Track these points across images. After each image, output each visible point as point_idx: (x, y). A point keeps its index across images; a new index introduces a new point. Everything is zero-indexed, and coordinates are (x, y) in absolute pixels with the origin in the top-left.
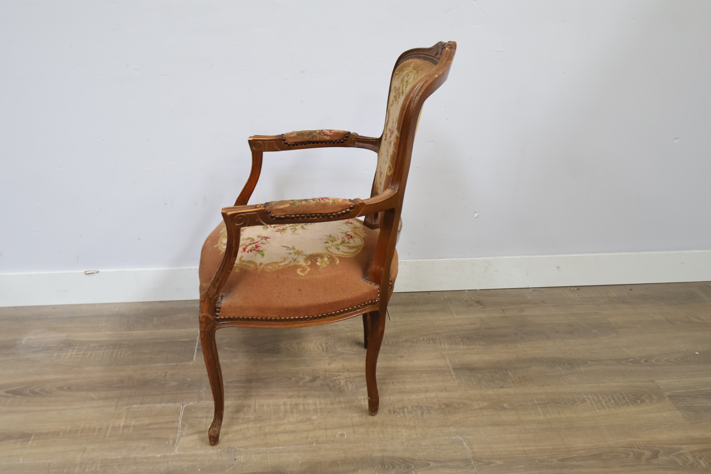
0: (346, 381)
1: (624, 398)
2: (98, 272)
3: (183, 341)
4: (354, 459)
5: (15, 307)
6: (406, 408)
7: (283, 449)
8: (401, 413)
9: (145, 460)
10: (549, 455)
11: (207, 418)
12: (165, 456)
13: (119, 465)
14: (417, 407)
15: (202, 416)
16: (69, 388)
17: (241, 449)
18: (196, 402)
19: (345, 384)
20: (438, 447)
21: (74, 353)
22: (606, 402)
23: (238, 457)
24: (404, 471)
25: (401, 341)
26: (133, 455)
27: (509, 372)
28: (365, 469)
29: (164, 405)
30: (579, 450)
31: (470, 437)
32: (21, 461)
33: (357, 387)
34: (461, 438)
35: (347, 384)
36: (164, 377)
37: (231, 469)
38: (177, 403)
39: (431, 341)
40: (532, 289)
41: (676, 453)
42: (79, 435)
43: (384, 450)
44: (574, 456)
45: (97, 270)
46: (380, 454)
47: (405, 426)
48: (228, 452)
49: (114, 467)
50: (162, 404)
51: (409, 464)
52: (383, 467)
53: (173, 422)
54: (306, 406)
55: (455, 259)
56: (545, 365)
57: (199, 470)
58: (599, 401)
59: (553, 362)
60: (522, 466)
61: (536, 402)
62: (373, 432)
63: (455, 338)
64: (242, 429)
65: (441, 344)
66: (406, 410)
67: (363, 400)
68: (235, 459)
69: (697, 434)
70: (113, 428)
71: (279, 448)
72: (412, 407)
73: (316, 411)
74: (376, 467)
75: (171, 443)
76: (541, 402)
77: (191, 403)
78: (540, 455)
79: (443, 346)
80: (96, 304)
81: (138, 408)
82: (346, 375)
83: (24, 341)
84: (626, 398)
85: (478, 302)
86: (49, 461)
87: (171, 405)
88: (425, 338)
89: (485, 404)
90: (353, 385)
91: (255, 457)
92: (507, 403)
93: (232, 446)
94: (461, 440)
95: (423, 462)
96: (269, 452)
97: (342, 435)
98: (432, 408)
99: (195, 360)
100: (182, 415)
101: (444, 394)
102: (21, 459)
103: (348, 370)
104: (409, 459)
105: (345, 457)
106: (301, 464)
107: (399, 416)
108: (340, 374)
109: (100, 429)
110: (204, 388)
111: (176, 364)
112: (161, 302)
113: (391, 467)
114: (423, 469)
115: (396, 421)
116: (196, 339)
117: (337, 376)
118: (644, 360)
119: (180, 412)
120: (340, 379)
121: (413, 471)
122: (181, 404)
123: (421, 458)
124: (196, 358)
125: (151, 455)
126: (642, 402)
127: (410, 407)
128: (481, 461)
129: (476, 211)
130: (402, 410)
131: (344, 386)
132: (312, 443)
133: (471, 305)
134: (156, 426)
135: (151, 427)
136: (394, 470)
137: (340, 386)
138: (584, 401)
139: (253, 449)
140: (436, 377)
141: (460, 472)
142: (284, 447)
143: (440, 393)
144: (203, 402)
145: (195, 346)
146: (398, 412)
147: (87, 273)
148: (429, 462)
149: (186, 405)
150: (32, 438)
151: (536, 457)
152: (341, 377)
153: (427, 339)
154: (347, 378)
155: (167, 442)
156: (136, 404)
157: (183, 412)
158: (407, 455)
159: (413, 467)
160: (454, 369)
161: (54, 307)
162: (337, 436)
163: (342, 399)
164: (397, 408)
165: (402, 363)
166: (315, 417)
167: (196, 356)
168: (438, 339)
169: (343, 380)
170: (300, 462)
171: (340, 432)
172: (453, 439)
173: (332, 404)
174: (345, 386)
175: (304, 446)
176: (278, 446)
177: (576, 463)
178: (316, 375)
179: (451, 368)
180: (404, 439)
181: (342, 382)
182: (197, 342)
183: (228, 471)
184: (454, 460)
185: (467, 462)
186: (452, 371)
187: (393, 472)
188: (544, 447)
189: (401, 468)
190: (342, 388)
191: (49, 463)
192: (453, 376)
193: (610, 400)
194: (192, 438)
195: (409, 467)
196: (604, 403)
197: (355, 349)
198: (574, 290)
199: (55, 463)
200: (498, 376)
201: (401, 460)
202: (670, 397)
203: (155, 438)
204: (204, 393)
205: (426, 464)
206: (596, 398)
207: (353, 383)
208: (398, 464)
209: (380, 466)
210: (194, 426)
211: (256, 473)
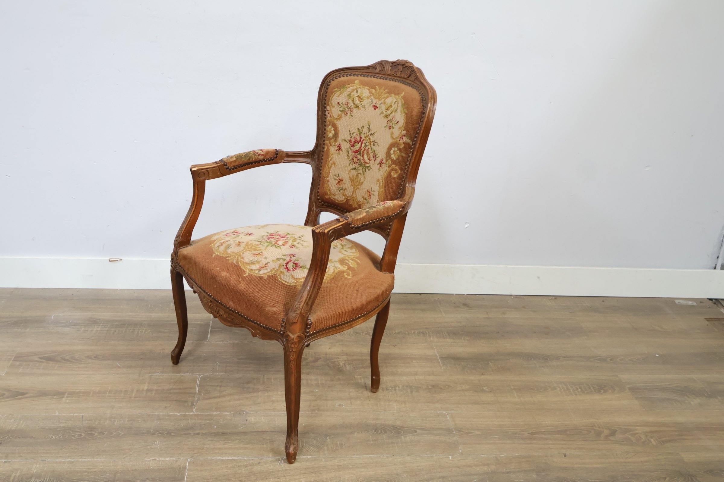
0: (344, 364)
1: (589, 388)
2: (121, 260)
3: (197, 324)
4: (351, 424)
6: (398, 387)
8: (393, 391)
9: (167, 417)
10: (521, 429)
11: (221, 386)
12: (184, 414)
13: (144, 420)
14: (407, 386)
15: (217, 385)
16: (96, 358)
17: (252, 412)
18: (211, 374)
20: (425, 418)
21: (99, 329)
22: (573, 390)
23: (249, 418)
24: (395, 436)
25: (394, 333)
26: (156, 413)
27: (490, 362)
28: (360, 432)
30: (548, 426)
31: (452, 412)
32: (57, 414)
33: (355, 368)
34: (445, 413)
35: (345, 366)
37: (243, 427)
38: (195, 374)
39: (422, 334)
40: (513, 296)
41: (631, 432)
42: (107, 395)
43: (377, 419)
44: (543, 431)
45: (121, 258)
46: (374, 422)
47: (396, 401)
48: (239, 414)
49: (139, 421)
50: (181, 374)
51: (399, 430)
52: (376, 432)
53: (191, 388)
54: (309, 381)
55: (446, 265)
56: (521, 359)
57: (215, 427)
58: (568, 389)
59: (529, 356)
60: (497, 436)
61: (512, 387)
62: (368, 404)
63: (443, 333)
64: (252, 397)
65: (430, 336)
66: (397, 388)
67: (359, 379)
68: (246, 420)
69: (650, 419)
70: (138, 390)
72: (403, 386)
73: (317, 386)
74: (370, 431)
75: (190, 404)
76: (517, 388)
77: (207, 374)
78: (513, 428)
79: (432, 338)
80: (118, 289)
81: (159, 376)
82: (345, 358)
83: (52, 317)
84: (592, 388)
85: (465, 305)
86: (82, 415)
87: (188, 374)
88: (416, 332)
89: (467, 387)
90: (350, 366)
91: (264, 419)
92: (486, 387)
93: (244, 409)
94: (445, 414)
95: (411, 429)
96: (276, 416)
97: (340, 405)
98: (420, 387)
99: (209, 340)
100: (199, 383)
101: (431, 378)
102: (57, 412)
103: (347, 354)
104: (399, 426)
105: (344, 423)
106: (305, 427)
107: (391, 393)
108: (339, 357)
109: (126, 392)
110: (218, 363)
111: (192, 342)
113: (383, 432)
114: (411, 434)
115: (389, 397)
116: (210, 322)
117: (337, 359)
118: (609, 359)
119: (197, 380)
120: (339, 361)
121: (402, 436)
122: (198, 374)
123: (409, 426)
124: (209, 338)
125: (172, 414)
126: (605, 391)
127: (401, 386)
128: (461, 431)
129: (467, 222)
130: (394, 388)
131: (342, 366)
132: (314, 410)
133: (458, 307)
134: (176, 391)
135: (172, 391)
136: (386, 434)
137: (339, 366)
138: (554, 389)
139: (262, 413)
140: (425, 364)
141: (443, 438)
143: (428, 377)
144: (217, 373)
145: (209, 328)
146: (390, 390)
147: (110, 260)
148: (416, 430)
149: (203, 375)
150: (66, 396)
151: (509, 430)
152: (340, 359)
153: (417, 332)
154: (345, 360)
155: (186, 404)
156: (159, 372)
157: (199, 381)
158: (398, 423)
159: (402, 433)
160: (441, 358)
161: (79, 290)
162: (337, 406)
163: (340, 377)
164: (389, 386)
165: (396, 351)
166: (317, 390)
168: (427, 333)
169: (342, 362)
170: (304, 425)
171: (340, 403)
172: (438, 413)
173: (332, 380)
174: (344, 367)
175: (307, 413)
177: (544, 436)
178: (318, 357)
179: (438, 357)
180: (395, 411)
181: (341, 364)
182: (211, 325)
183: (240, 429)
184: (439, 429)
185: (449, 431)
186: (439, 360)
187: (385, 436)
188: (517, 423)
189: (392, 433)
190: (341, 368)
191: (82, 416)
192: (440, 363)
193: (577, 389)
194: (208, 401)
195: (399, 433)
196: (572, 391)
197: (353, 337)
198: (552, 299)
199: (87, 416)
200: (480, 365)
201: (392, 427)
202: (630, 389)
203: (176, 400)
204: (218, 367)
205: (414, 431)
206: (565, 387)
207: (351, 365)
208: (389, 430)
209: (374, 431)
210: (210, 392)
211: (265, 431)
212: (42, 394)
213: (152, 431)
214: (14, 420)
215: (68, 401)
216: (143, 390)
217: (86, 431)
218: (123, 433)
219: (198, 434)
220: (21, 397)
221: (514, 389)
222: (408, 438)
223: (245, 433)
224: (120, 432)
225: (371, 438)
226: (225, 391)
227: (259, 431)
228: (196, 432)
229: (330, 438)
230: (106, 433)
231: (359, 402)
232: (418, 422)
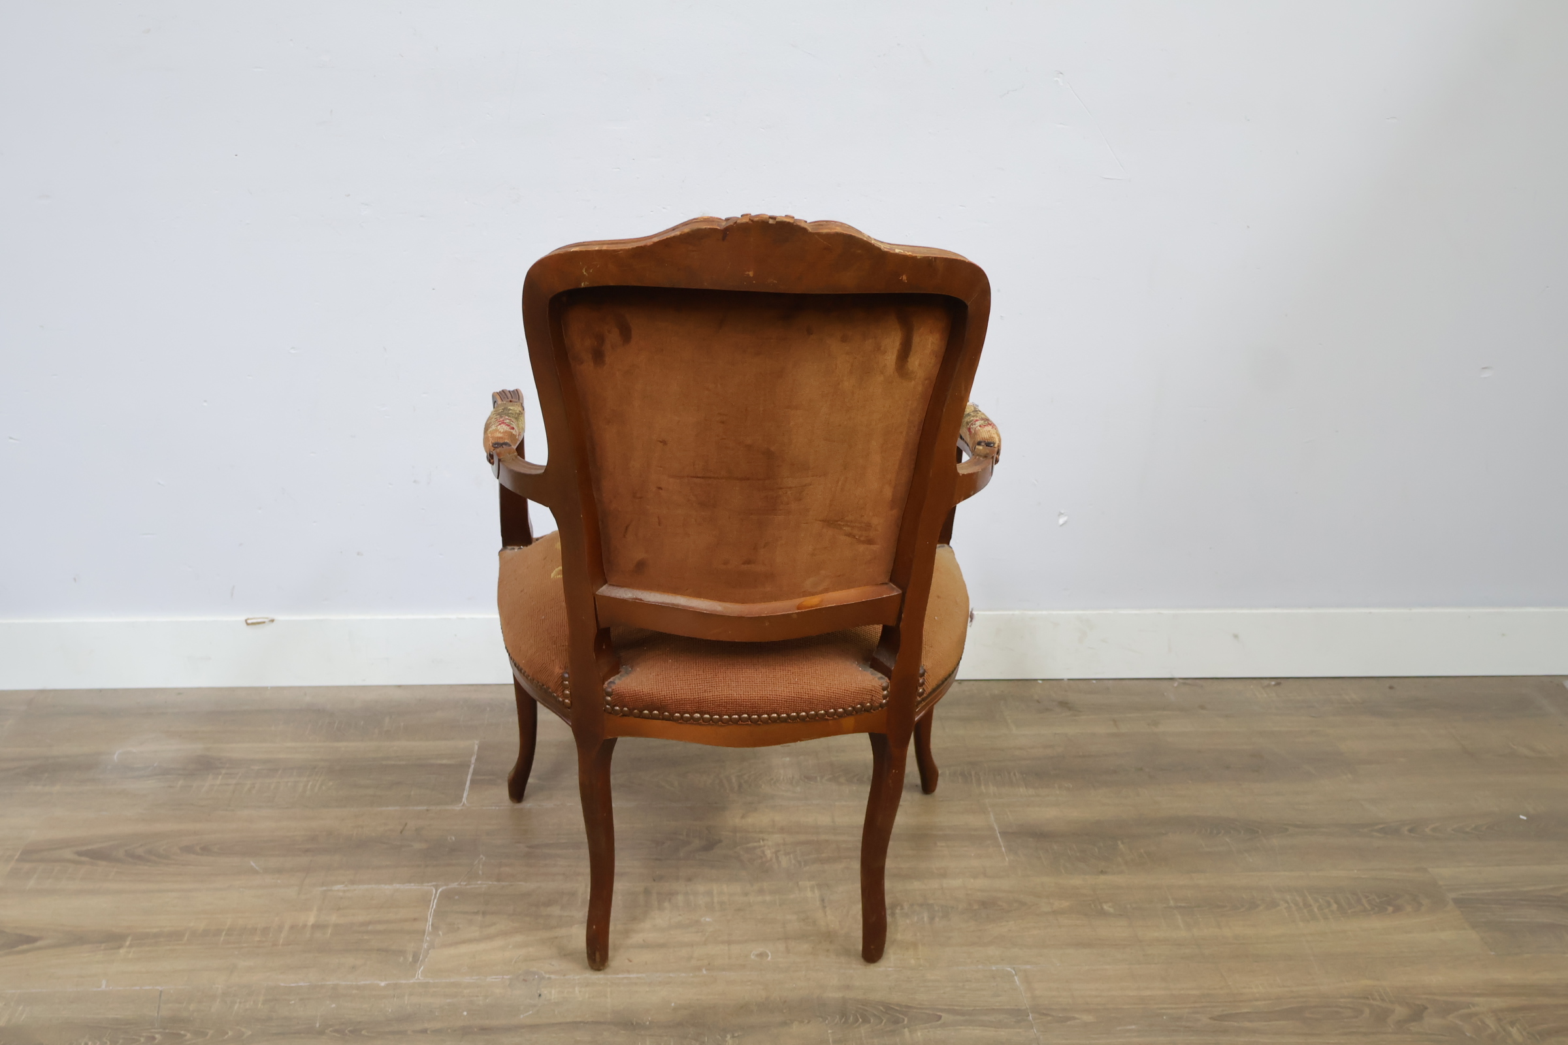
0: (776, 853)
1: (1359, 901)
2: (272, 621)
3: (441, 765)
4: (785, 1002)
5: (101, 690)
7: (638, 978)
9: (354, 992)
10: (1191, 1008)
11: (485, 914)
12: (396, 984)
13: (301, 1000)
14: (921, 905)
15: (476, 910)
16: (206, 850)
17: (553, 976)
18: (465, 883)
19: (774, 855)
20: (960, 984)
21: (218, 782)
22: (1320, 908)
23: (545, 992)
24: (888, 1029)
26: (331, 981)
27: (1119, 843)
28: (807, 1021)
29: (398, 886)
30: (1257, 1000)
31: (1028, 967)
32: (104, 987)
33: (801, 862)
34: (1009, 969)
35: (777, 857)
36: (401, 832)
37: (531, 1012)
38: (426, 884)
39: (961, 778)
40: (1181, 681)
41: (1462, 1011)
42: (222, 939)
43: (849, 987)
44: (1245, 1010)
45: (271, 616)
46: (839, 995)
47: (894, 942)
48: (525, 980)
49: (291, 1003)
50: (394, 885)
51: (898, 1014)
52: (843, 1020)
53: (415, 919)
54: (693, 897)
55: (1017, 612)
56: (1196, 832)
57: (465, 1013)
58: (1306, 905)
59: (1213, 826)
60: (1133, 1027)
61: (1172, 903)
63: (1009, 773)
64: (556, 938)
65: (979, 783)
66: (898, 911)
67: (810, 890)
68: (540, 995)
70: (292, 927)
71: (631, 976)
72: (912, 905)
73: (710, 907)
74: (829, 1018)
75: (411, 959)
76: (1183, 905)
77: (454, 885)
78: (1174, 1006)
79: (983, 787)
80: (267, 687)
81: (345, 891)
82: (777, 838)
83: (115, 757)
84: (1364, 901)
85: (1064, 705)
86: (160, 988)
87: (412, 886)
88: (947, 772)
89: (1065, 904)
90: (790, 858)
91: (580, 992)
92: (1110, 904)
93: (534, 969)
94: (1010, 972)
95: (927, 1012)
96: (609, 984)
97: (762, 955)
98: (952, 908)
99: (465, 802)
100: (434, 907)
101: (982, 883)
102: (104, 983)
103: (782, 830)
104: (898, 1005)
105: (767, 998)
106: (675, 1009)
108: (766, 836)
109: (266, 930)
110: (481, 856)
111: (425, 808)
112: (400, 686)
113: (860, 1020)
114: (927, 1025)
116: (470, 761)
117: (759, 842)
118: (1407, 828)
119: (430, 901)
120: (764, 846)
121: (906, 1030)
122: (433, 886)
123: (923, 1005)
124: (467, 799)
125: (368, 982)
126: (1398, 909)
127: (907, 906)
128: (1047, 1015)
129: (1062, 512)
131: (771, 860)
132: (699, 969)
133: (1048, 710)
134: (379, 927)
135: (370, 928)
136: (867, 1026)
137: (764, 859)
138: (1273, 904)
139: (577, 977)
140: (965, 849)
141: (1003, 1033)
142: (640, 975)
143: (972, 880)
144: (479, 882)
145: (467, 775)
147: (249, 621)
148: (939, 1014)
149: (444, 888)
150: (128, 943)
151: (1163, 1011)
152: (766, 842)
153: (950, 773)
154: (778, 845)
155: (402, 958)
156: (343, 883)
157: (436, 901)
158: (896, 998)
159: (906, 1022)
160: (1004, 834)
161: (180, 692)
162: (753, 957)
163: (765, 885)
166: (708, 919)
167: (468, 795)
168: (973, 773)
169: (770, 849)
170: (673, 1004)
171: (760, 950)
172: (993, 970)
173: (746, 894)
174: (774, 860)
175: (683, 975)
176: (628, 972)
177: (1247, 1024)
178: (716, 837)
179: (997, 832)
180: (889, 967)
181: (769, 853)
182: (472, 766)
183: (523, 1018)
184: (994, 1009)
185: (1018, 1015)
186: (1000, 839)
187: (864, 1030)
188: (1182, 992)
189: (882, 1022)
190: (767, 864)
191: (161, 992)
192: (1001, 846)
193: (1329, 904)
194: (452, 951)
195: (897, 1022)
196: (1316, 910)
197: (798, 789)
198: (1269, 686)
199: (172, 992)
200: (1096, 850)
201: (881, 1008)
202: (1459, 902)
203: (378, 950)
204: (481, 867)
205: (932, 1017)
206: (1299, 899)
207: (791, 856)
208: (875, 1015)
209: (838, 1016)
210: (459, 928)
211: (581, 1022)
212: (76, 939)
213: (318, 1025)
214: (5, 1005)
215: (130, 956)
216: (305, 926)
217: (165, 1029)
218: (250, 1033)
219: (424, 1031)
220: (25, 947)
221: (1177, 908)
222: (919, 1034)
223: (534, 1028)
224: (243, 1030)
225: (830, 1035)
226: (494, 924)
227: (567, 1023)
228: (419, 1027)
229: (733, 1037)
230: (211, 1032)
231: (805, 947)
232: (944, 993)
